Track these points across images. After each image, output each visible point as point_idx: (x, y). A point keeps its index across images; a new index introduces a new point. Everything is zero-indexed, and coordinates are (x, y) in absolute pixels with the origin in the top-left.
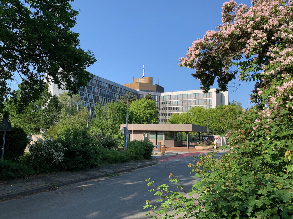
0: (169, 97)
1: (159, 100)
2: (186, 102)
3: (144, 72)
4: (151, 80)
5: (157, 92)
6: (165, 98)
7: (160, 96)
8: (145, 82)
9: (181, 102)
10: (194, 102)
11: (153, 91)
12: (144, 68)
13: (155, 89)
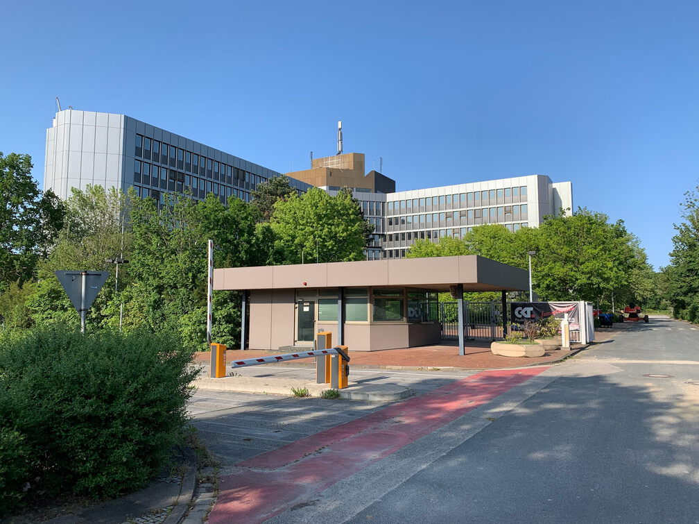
0: (410, 205)
1: (383, 215)
2: (457, 216)
3: (341, 140)
4: (359, 160)
5: (376, 192)
6: (397, 207)
7: (383, 203)
8: (345, 166)
9: (443, 217)
10: (478, 214)
11: (368, 191)
12: (340, 129)
13: (372, 185)
